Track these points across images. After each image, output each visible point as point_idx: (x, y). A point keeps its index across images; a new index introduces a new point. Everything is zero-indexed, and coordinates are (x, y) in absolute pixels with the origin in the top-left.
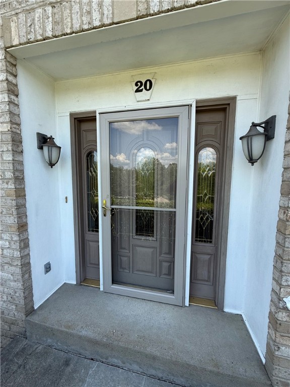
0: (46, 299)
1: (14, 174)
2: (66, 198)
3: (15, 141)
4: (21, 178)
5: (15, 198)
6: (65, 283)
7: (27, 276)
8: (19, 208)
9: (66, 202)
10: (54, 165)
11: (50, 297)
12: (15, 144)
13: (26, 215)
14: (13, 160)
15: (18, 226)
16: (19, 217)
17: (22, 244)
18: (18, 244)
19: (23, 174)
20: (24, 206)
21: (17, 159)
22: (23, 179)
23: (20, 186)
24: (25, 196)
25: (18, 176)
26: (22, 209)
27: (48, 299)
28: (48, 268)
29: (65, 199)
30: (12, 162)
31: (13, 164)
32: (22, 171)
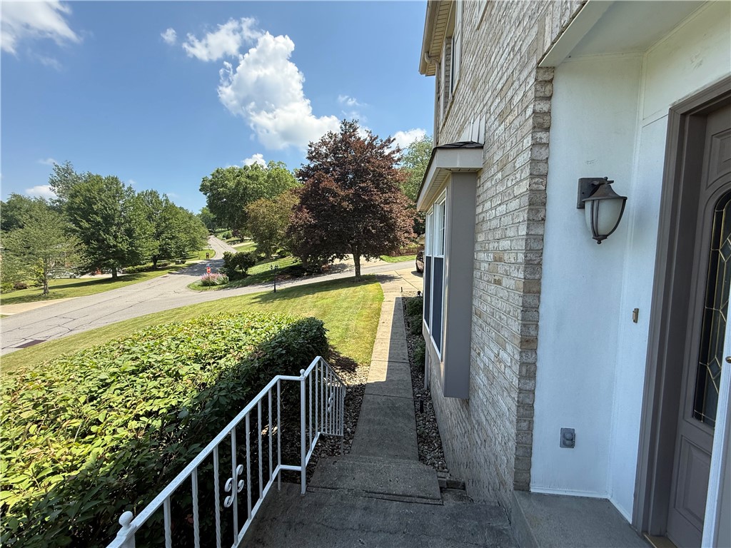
0: (556, 493)
1: (526, 257)
2: (636, 312)
3: (533, 204)
4: (536, 262)
5: (522, 293)
6: (607, 500)
7: (524, 425)
8: (526, 311)
9: (636, 321)
10: (605, 237)
11: (563, 496)
12: (532, 209)
13: (537, 325)
14: (527, 234)
15: (521, 338)
16: (524, 325)
17: (524, 370)
18: (518, 367)
19: (541, 256)
20: (536, 308)
21: (533, 233)
22: (540, 264)
23: (532, 277)
24: (539, 292)
25: (531, 260)
26: (530, 314)
27: (558, 496)
28: (568, 439)
29: (631, 314)
30: (525, 237)
31: (526, 240)
32: (540, 252)
